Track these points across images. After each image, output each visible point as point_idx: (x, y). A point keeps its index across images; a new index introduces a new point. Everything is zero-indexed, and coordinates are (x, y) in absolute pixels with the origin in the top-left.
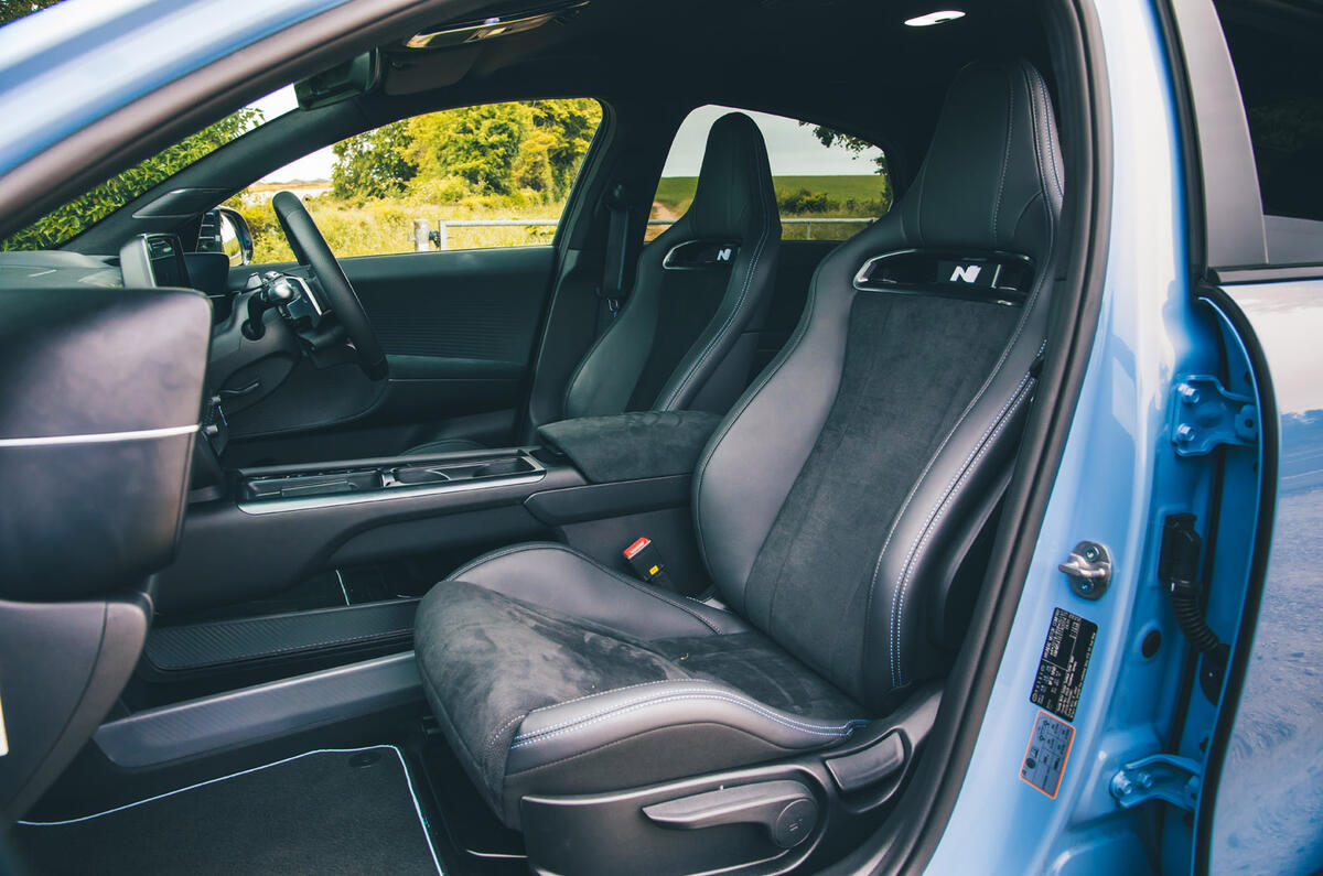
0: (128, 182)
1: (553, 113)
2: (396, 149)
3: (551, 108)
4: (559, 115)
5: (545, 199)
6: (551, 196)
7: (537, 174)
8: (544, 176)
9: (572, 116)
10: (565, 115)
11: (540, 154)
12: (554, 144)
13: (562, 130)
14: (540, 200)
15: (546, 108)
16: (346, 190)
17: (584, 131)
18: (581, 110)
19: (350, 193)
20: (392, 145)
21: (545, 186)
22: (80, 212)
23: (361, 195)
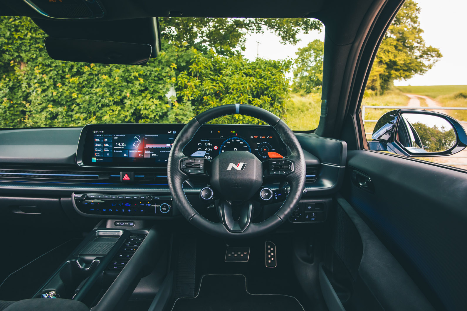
0: (254, 88)
1: (382, 59)
2: (317, 75)
3: (381, 58)
4: (385, 60)
5: (376, 94)
6: (378, 93)
7: (373, 84)
8: (376, 85)
9: (390, 61)
10: (387, 60)
11: (376, 76)
12: (382, 72)
13: (385, 66)
14: (374, 94)
15: (379, 58)
16: (297, 90)
17: (395, 67)
18: (395, 58)
19: (298, 91)
20: (315, 73)
21: (377, 89)
22: (236, 98)
23: (302, 92)
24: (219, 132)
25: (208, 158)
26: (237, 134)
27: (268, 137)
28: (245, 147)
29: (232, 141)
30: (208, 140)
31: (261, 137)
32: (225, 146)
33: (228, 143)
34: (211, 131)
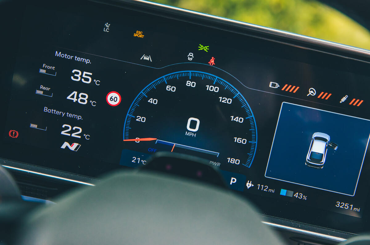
24: (139, 34)
25: (72, 132)
26: (212, 61)
27: (344, 99)
28: (237, 119)
29: (189, 84)
30: (87, 61)
31: (312, 92)
32: (151, 101)
33: (169, 88)
34: (107, 25)
